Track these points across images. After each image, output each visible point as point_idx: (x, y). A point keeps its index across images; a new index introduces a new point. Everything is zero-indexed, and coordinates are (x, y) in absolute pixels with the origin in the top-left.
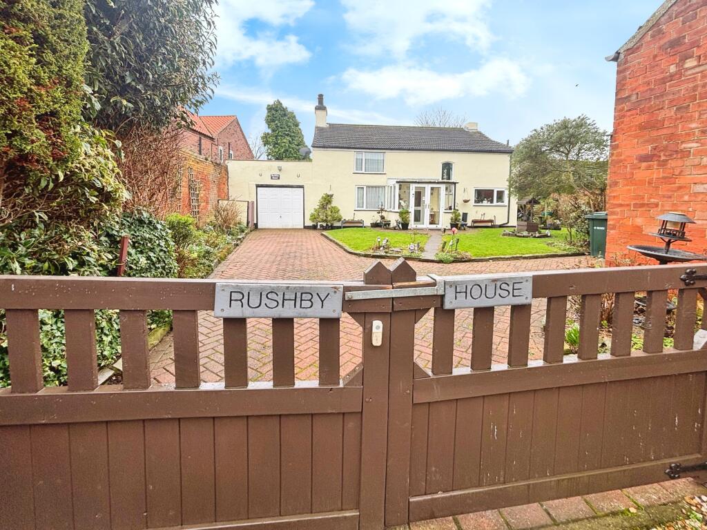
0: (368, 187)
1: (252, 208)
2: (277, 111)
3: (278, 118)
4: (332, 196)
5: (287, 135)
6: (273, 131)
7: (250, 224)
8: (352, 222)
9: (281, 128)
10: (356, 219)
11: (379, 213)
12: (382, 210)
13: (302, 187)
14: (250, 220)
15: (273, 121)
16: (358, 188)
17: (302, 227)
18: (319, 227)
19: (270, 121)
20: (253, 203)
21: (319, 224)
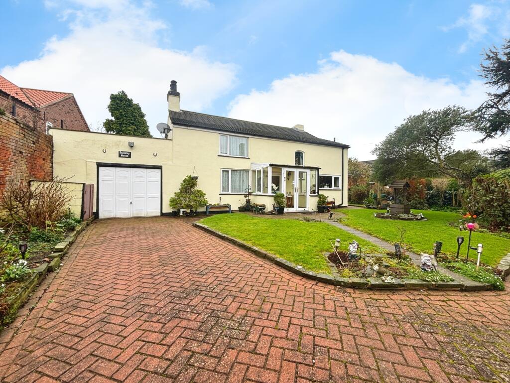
0: (233, 170)
1: (89, 192)
2: (121, 101)
3: (123, 107)
4: (196, 178)
5: (133, 124)
6: (117, 118)
7: (86, 216)
8: (219, 206)
9: (126, 116)
10: (222, 203)
11: (246, 197)
12: (250, 194)
13: (160, 168)
14: (87, 209)
15: (117, 109)
16: (223, 171)
17: (160, 214)
18: (181, 214)
19: (113, 108)
20: (92, 186)
21: (182, 210)
